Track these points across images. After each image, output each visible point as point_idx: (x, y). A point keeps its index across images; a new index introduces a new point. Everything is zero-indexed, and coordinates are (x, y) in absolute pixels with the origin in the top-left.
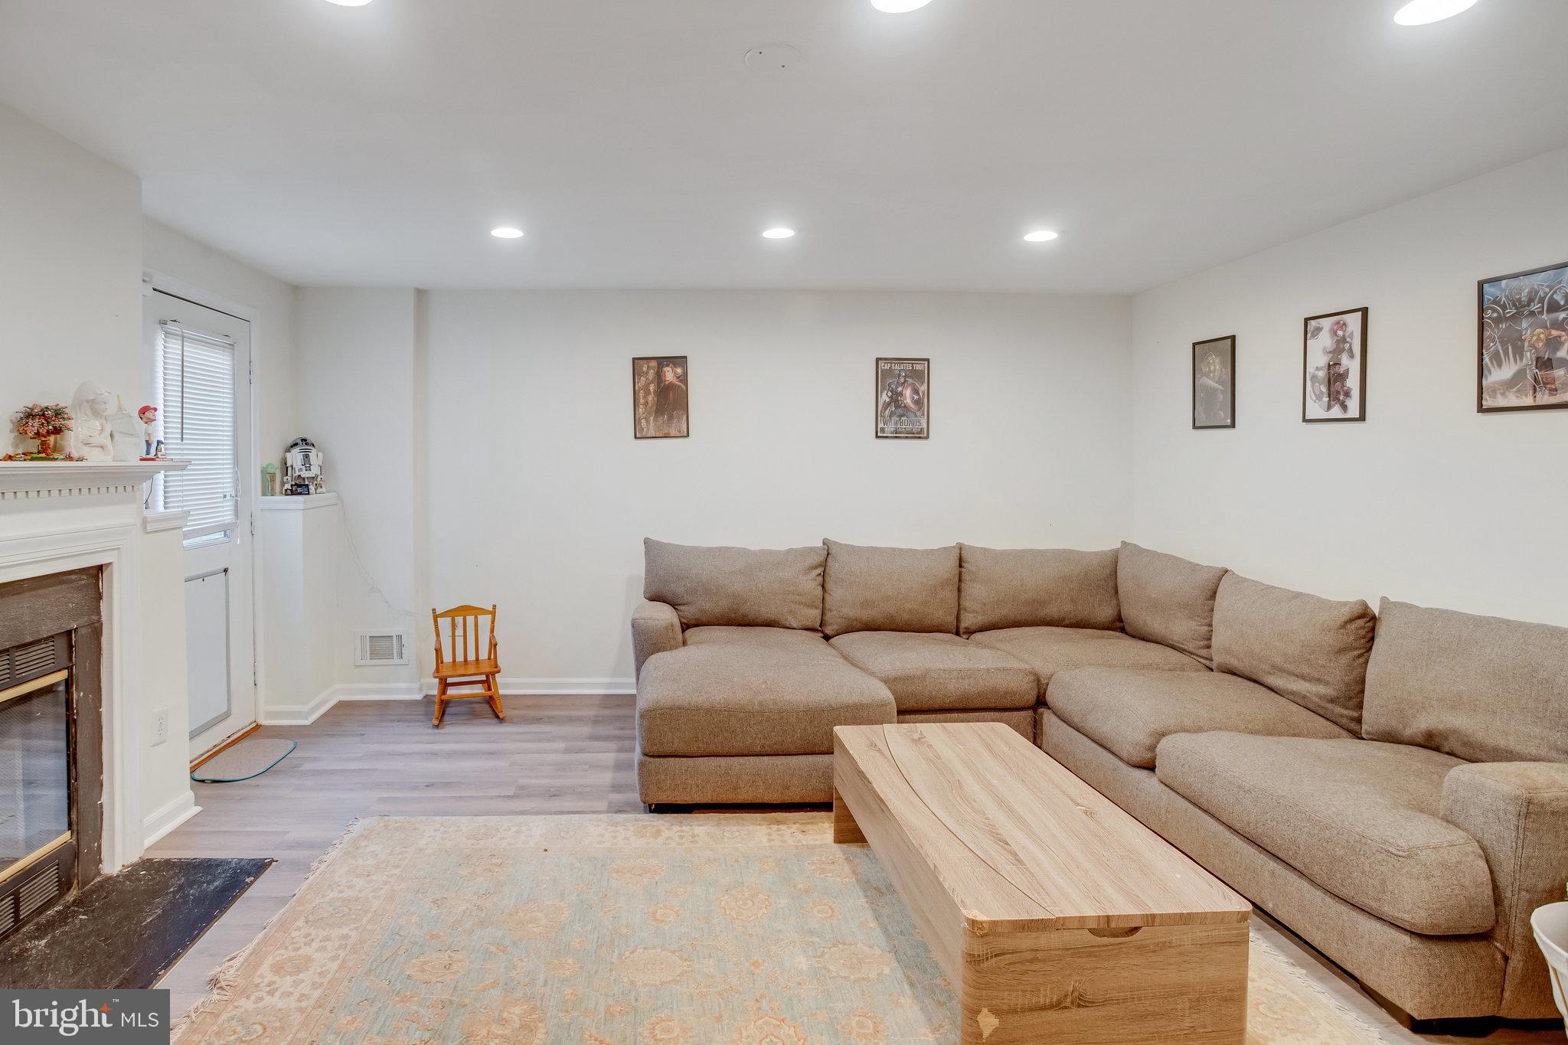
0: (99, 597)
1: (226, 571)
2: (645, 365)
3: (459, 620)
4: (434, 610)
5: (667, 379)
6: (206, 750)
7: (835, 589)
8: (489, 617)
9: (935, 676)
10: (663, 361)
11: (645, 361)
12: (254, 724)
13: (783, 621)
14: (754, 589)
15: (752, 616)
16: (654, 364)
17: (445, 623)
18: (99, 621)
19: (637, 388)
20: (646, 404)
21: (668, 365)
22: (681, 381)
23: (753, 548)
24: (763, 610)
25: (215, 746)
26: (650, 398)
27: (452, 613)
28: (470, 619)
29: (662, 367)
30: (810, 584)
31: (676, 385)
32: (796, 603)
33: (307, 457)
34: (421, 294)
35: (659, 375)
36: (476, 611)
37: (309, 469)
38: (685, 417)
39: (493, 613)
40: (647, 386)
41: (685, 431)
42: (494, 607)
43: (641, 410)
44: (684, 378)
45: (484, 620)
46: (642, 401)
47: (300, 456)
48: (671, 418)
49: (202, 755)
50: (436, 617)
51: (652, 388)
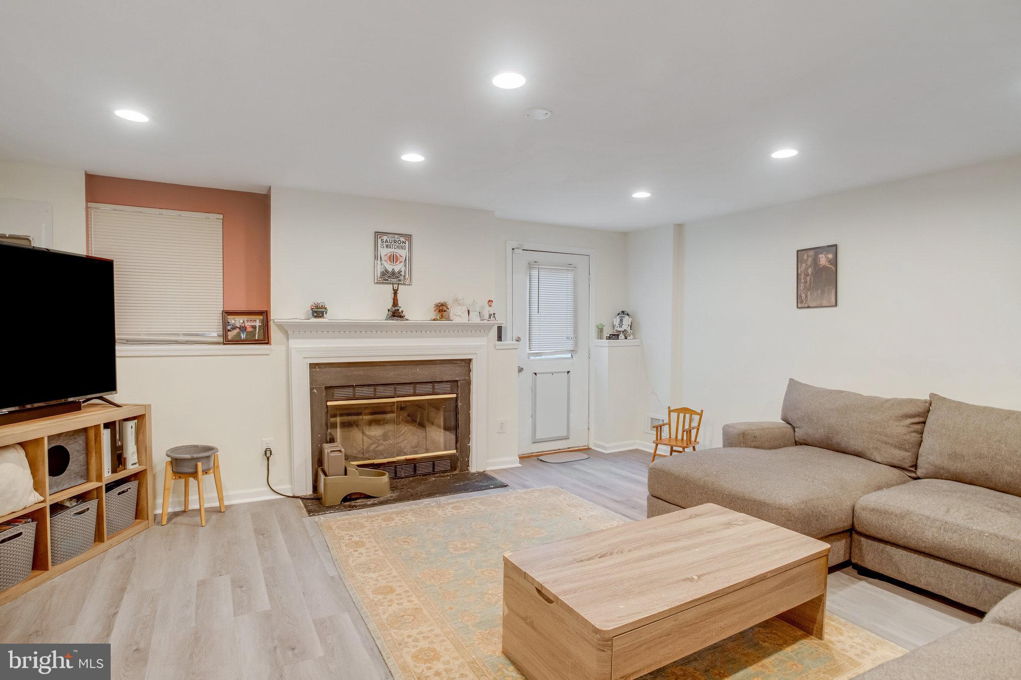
0: (470, 371)
1: (568, 372)
2: (806, 255)
3: (682, 415)
4: (669, 407)
5: (821, 263)
6: (553, 449)
7: (927, 438)
8: (698, 417)
9: (915, 519)
10: (818, 250)
11: (805, 252)
12: (587, 447)
13: (868, 454)
14: (845, 424)
15: (843, 445)
16: (811, 253)
17: (674, 415)
18: (469, 379)
19: (799, 272)
20: (806, 282)
21: (821, 253)
22: (831, 264)
23: (865, 394)
24: (852, 442)
25: (559, 449)
26: (808, 278)
27: (679, 411)
28: (688, 416)
29: (818, 255)
30: (901, 430)
31: (828, 267)
32: (882, 442)
33: (621, 320)
34: (679, 228)
35: (816, 260)
36: (692, 412)
37: (621, 327)
38: (834, 291)
39: (701, 415)
40: (807, 269)
41: (834, 301)
42: (702, 411)
43: (802, 286)
44: (835, 262)
45: (696, 418)
46: (803, 281)
47: (619, 320)
48: (823, 292)
49: (550, 451)
50: (670, 411)
51: (810, 271)
